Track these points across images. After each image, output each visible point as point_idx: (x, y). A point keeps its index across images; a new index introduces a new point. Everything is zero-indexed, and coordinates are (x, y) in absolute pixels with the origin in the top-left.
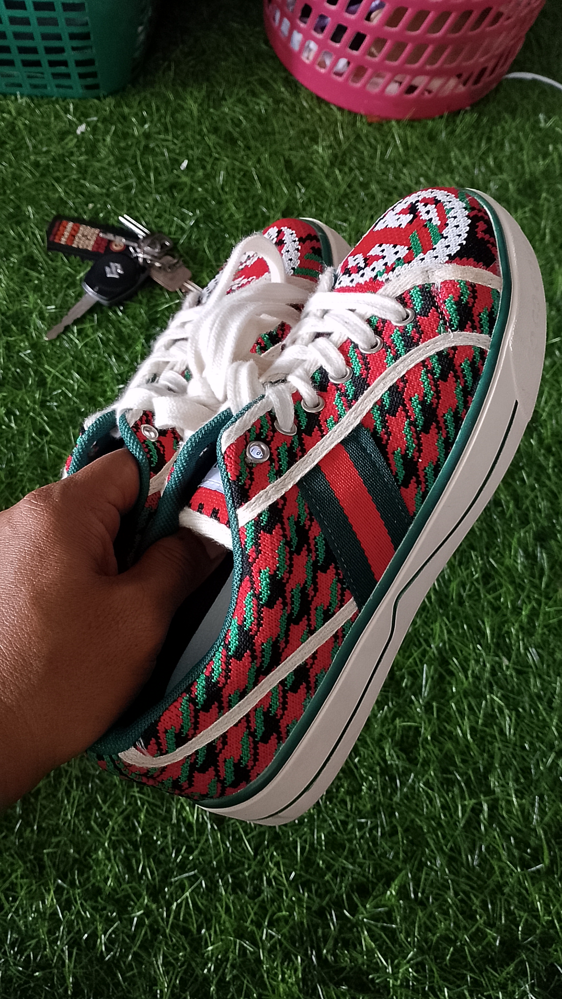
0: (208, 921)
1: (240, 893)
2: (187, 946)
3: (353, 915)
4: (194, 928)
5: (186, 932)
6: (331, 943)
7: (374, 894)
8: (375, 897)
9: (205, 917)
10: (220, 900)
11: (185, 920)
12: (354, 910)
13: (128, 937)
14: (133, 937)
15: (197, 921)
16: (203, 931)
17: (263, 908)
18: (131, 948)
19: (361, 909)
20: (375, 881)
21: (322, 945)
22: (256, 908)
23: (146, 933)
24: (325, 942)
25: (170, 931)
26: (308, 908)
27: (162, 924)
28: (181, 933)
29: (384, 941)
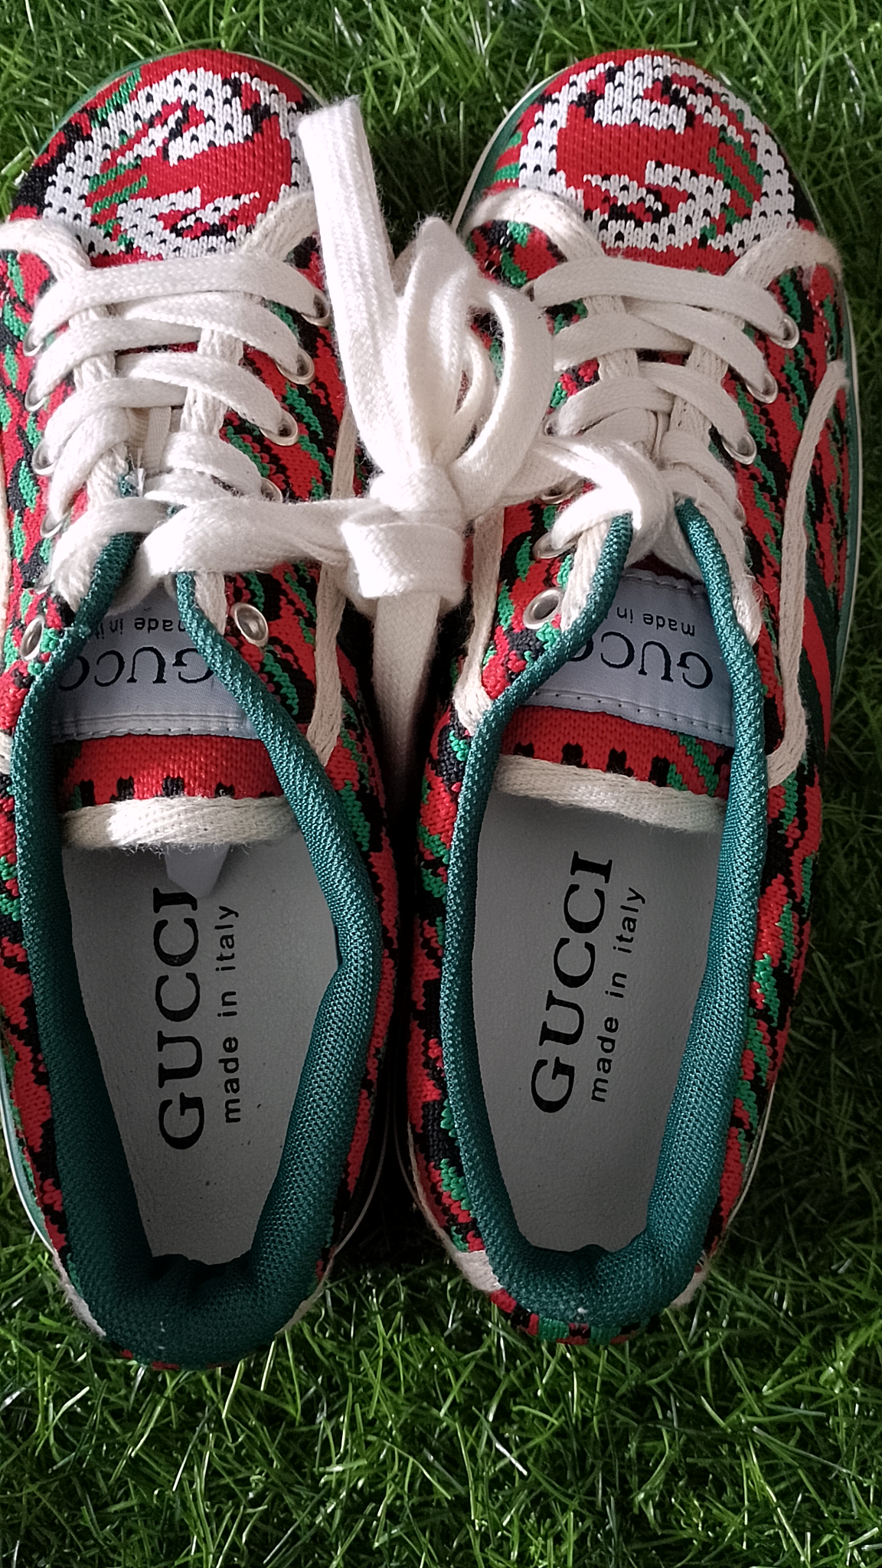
0: (334, 1389)
1: (426, 1330)
2: (272, 1451)
3: (724, 1413)
4: (295, 1410)
5: (273, 1417)
6: (658, 1477)
7: (787, 1361)
8: (790, 1371)
9: (328, 1379)
10: (370, 1343)
11: (273, 1387)
12: (727, 1398)
13: (117, 1414)
14: (129, 1419)
15: (304, 1390)
16: (321, 1417)
17: (486, 1377)
18: (124, 1446)
19: (749, 1397)
20: (792, 1330)
21: (634, 1480)
22: (465, 1375)
23: (165, 1412)
24: (645, 1475)
25: (231, 1410)
26: (609, 1389)
27: (210, 1392)
28: (259, 1418)
29: (799, 1486)
